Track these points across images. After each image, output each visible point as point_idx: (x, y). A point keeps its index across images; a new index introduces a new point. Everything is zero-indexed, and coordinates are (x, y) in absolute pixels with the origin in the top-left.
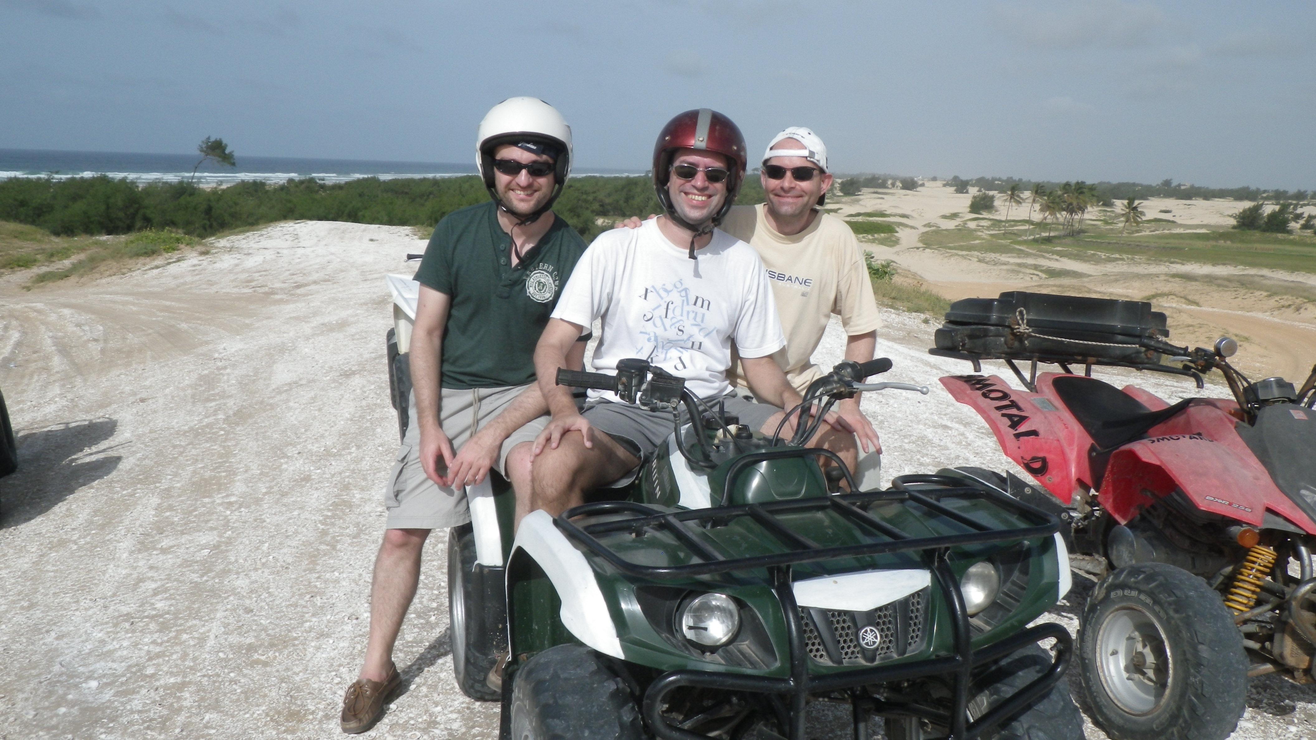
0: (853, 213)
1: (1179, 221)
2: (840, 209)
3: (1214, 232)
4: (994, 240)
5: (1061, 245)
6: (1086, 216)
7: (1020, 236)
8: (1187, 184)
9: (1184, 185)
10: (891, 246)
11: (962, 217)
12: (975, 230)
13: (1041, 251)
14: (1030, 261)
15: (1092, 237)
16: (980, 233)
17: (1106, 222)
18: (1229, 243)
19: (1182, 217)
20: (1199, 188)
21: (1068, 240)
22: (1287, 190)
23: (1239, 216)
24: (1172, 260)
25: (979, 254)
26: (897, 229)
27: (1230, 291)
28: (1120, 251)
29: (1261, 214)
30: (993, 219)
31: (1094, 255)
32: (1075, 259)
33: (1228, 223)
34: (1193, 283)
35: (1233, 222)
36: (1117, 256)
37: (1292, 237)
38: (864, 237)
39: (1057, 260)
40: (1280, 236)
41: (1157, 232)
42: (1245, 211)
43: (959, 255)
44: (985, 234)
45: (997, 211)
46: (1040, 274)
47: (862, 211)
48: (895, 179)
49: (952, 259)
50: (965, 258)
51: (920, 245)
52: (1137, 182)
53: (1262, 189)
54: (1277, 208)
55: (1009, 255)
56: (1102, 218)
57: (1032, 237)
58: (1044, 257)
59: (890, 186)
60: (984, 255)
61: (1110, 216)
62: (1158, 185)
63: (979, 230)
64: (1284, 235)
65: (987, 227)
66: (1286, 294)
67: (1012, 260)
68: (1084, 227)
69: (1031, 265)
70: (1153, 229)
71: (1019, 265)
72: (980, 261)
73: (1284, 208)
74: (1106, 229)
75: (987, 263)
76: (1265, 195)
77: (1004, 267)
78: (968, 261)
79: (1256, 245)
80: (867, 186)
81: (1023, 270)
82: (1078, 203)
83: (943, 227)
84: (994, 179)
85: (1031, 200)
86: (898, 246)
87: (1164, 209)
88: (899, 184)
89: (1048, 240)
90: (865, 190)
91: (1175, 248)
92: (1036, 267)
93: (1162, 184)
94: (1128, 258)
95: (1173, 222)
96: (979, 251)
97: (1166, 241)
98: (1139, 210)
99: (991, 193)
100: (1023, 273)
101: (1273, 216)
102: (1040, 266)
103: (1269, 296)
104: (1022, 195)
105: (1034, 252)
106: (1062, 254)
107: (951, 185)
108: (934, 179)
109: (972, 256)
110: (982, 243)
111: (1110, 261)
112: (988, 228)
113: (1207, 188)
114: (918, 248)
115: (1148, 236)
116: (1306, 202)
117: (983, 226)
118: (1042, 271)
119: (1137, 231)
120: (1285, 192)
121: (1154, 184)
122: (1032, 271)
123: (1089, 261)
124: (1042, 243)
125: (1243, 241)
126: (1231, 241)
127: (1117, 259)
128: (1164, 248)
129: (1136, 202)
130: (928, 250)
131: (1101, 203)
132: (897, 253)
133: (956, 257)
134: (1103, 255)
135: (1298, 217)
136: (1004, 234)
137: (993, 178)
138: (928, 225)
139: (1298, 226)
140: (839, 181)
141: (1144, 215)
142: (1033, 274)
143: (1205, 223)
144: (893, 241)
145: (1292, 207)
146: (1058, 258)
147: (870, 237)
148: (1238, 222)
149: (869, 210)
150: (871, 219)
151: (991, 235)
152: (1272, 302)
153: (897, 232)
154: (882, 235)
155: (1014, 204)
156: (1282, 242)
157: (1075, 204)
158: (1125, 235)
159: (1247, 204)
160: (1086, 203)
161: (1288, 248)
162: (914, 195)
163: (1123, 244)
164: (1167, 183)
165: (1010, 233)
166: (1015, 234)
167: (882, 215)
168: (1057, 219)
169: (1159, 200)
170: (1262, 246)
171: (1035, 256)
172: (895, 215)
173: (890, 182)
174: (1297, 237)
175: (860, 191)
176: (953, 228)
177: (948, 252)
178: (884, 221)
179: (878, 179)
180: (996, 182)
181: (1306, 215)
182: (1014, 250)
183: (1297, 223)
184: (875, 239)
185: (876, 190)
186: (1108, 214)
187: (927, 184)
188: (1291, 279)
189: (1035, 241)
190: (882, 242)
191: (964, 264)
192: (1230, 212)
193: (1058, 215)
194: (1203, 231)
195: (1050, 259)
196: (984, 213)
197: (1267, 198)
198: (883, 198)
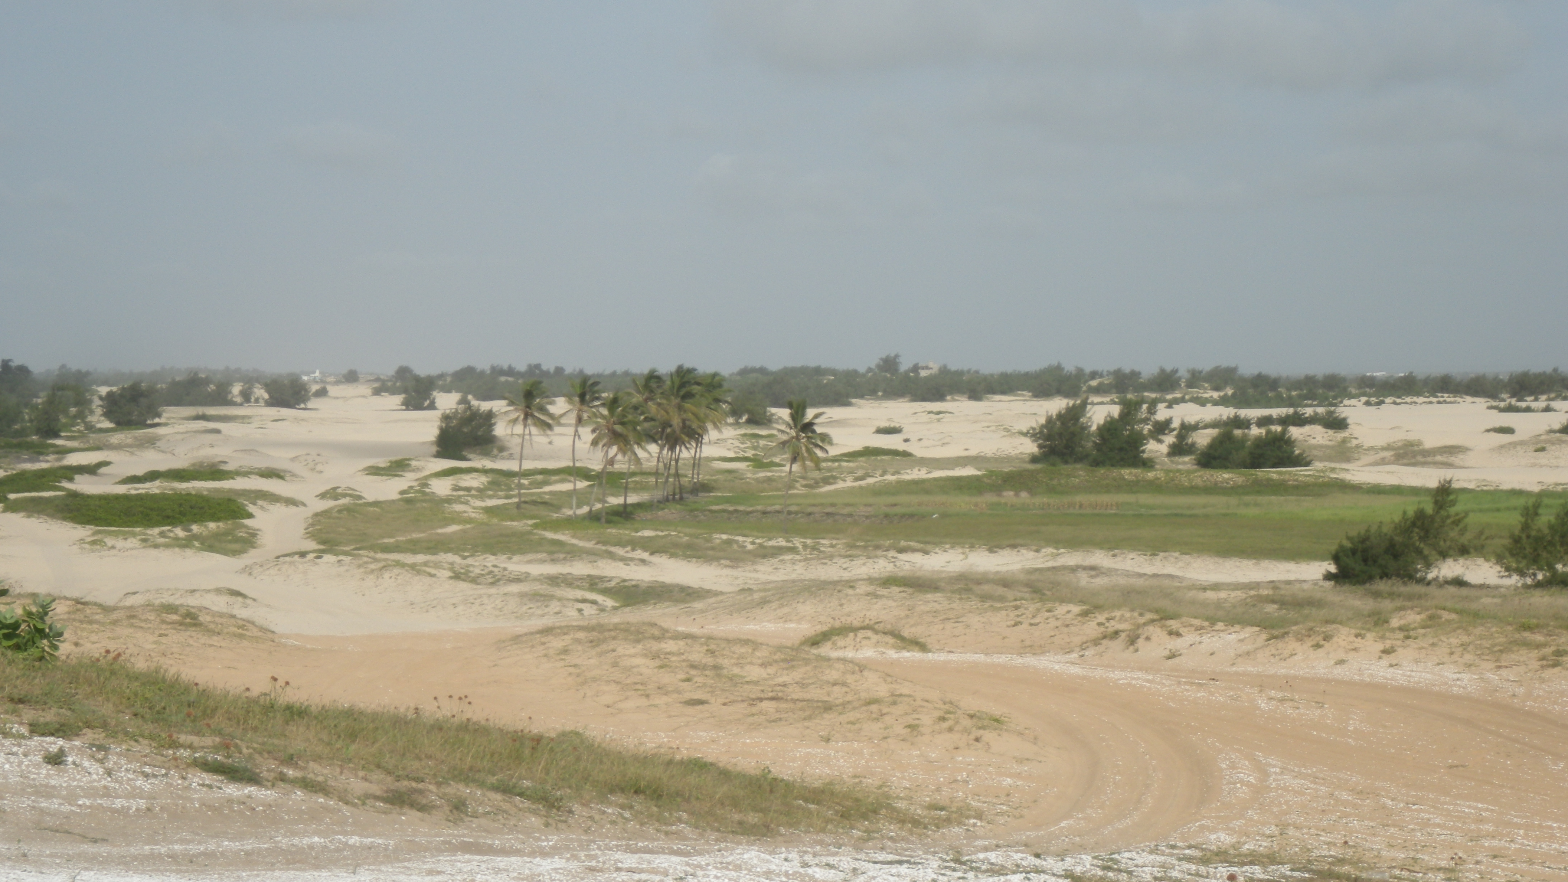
0: (140, 472)
1: (917, 450)
2: (106, 464)
3: (991, 474)
4: (495, 521)
5: (654, 524)
6: (708, 451)
7: (557, 508)
8: (931, 367)
9: (927, 368)
10: (235, 553)
11: (417, 469)
12: (448, 500)
13: (605, 543)
14: (580, 568)
15: (728, 500)
16: (458, 507)
17: (758, 463)
18: (1024, 495)
19: (925, 443)
20: (959, 373)
21: (671, 512)
22: (1137, 369)
23: (1041, 432)
24: (903, 543)
25: (457, 559)
26: (251, 508)
27: (1005, 609)
28: (787, 531)
29: (1084, 428)
30: (492, 471)
31: (729, 542)
32: (687, 557)
33: (1021, 449)
34: (929, 596)
35: (1030, 447)
36: (782, 542)
37: (1151, 475)
38: (162, 534)
39: (643, 561)
40: (1128, 473)
41: (870, 481)
42: (1049, 420)
43: (403, 565)
44: (473, 508)
45: (502, 449)
46: (600, 598)
47: (162, 467)
48: (250, 381)
49: (387, 575)
50: (419, 572)
51: (312, 545)
52: (824, 365)
53: (1088, 370)
54: (1115, 411)
55: (530, 556)
56: (750, 454)
57: (585, 509)
58: (612, 556)
59: (239, 400)
60: (470, 561)
61: (765, 448)
62: (870, 370)
63: (458, 500)
64: (1134, 471)
65: (478, 490)
66: (1118, 607)
67: (536, 570)
68: (703, 477)
69: (581, 579)
70: (860, 473)
71: (554, 580)
72: (457, 576)
73: (1129, 410)
74: (757, 480)
75: (474, 581)
76: (1094, 383)
77: (514, 588)
78: (428, 580)
79: (1079, 498)
80: (178, 402)
81: (559, 592)
82: (684, 421)
83: (370, 497)
84: (497, 372)
85: (572, 419)
86: (252, 552)
87: (884, 424)
88: (260, 392)
89: (624, 514)
90: (170, 413)
91: (911, 516)
92: (593, 583)
93: (878, 366)
94: (805, 546)
95: (906, 454)
96: (456, 551)
97: (891, 500)
98: (819, 430)
99: (485, 406)
100: (560, 599)
101: (1110, 428)
102: (602, 579)
103: (1085, 614)
104: (551, 409)
105: (589, 545)
106: (655, 548)
107: (393, 391)
108: (351, 377)
109: (437, 565)
110: (464, 531)
111: (764, 557)
112: (481, 493)
113: (977, 372)
114: (303, 554)
115: (851, 491)
116: (1178, 395)
117: (468, 489)
118: (606, 592)
119: (827, 481)
120: (1135, 375)
121: (862, 370)
122: (579, 594)
123: (718, 559)
124: (609, 522)
125: (1052, 490)
126: (1031, 491)
127: (780, 550)
128: (886, 516)
129: (810, 413)
130: (329, 558)
131: (744, 418)
132: (248, 570)
133: (396, 571)
134: (748, 543)
135: (1162, 428)
136: (518, 506)
137: (493, 369)
138: (332, 494)
139: (1164, 448)
140: (104, 390)
141: (831, 443)
142: (584, 601)
143: (973, 452)
144: (237, 540)
145: (1145, 406)
146: (645, 555)
147: (179, 532)
148: (1040, 446)
149: (180, 462)
150: (184, 486)
151: (488, 510)
152: (1091, 628)
153: (250, 516)
154: (212, 525)
155: (534, 430)
156: (1133, 487)
157: (676, 421)
158: (799, 490)
159: (1057, 405)
160: (702, 421)
161: (1145, 499)
162: (297, 420)
163: (796, 513)
164: (889, 364)
165: (534, 503)
166: (545, 503)
167: (215, 472)
168: (638, 460)
169: (876, 404)
170: (1092, 498)
171: (592, 555)
172: (246, 474)
173: (236, 389)
174: (1161, 475)
175: (159, 416)
176: (395, 496)
177: (376, 560)
178: (217, 490)
179: (207, 381)
180: (503, 379)
181: (1176, 424)
182: (543, 541)
183: (1160, 441)
184: (195, 537)
185: (200, 410)
186: (762, 442)
187: (332, 390)
188: (1149, 570)
189: (594, 517)
190: (211, 544)
191: (417, 586)
192: (1025, 425)
193: (641, 453)
194: (969, 471)
195: (625, 560)
196: (471, 456)
197: (1099, 390)
198: (218, 431)
